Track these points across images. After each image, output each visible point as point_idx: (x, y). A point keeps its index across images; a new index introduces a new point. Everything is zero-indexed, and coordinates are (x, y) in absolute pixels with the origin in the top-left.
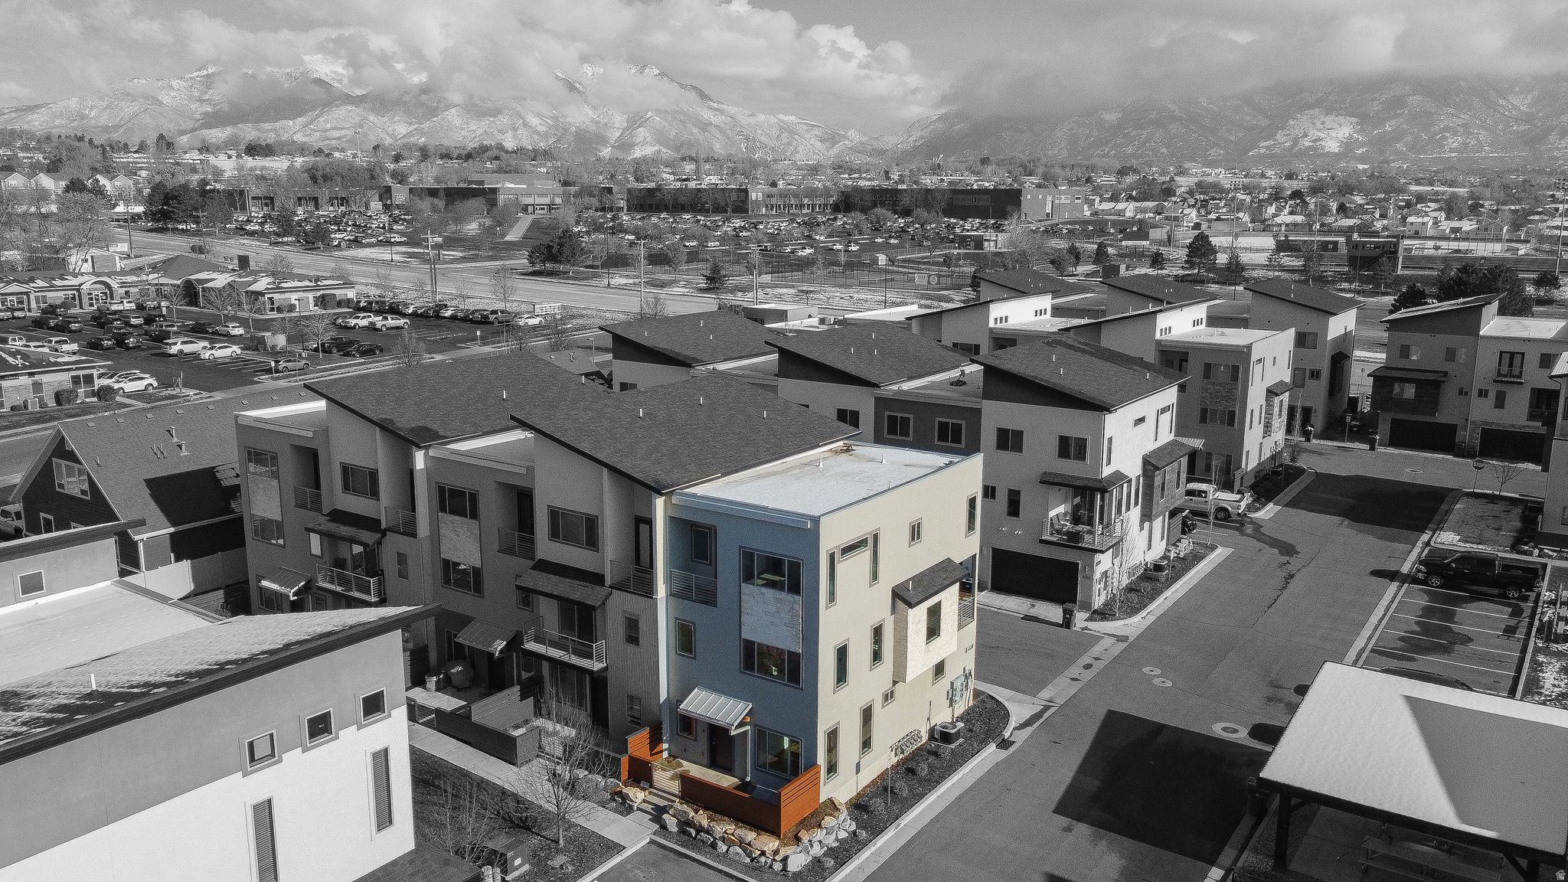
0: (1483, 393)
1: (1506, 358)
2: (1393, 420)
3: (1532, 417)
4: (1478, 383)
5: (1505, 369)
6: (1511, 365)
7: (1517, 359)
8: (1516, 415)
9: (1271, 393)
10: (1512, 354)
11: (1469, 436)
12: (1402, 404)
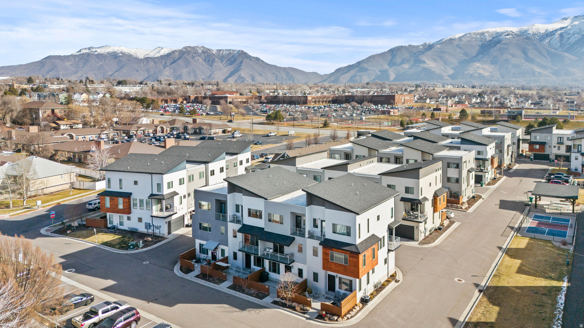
0: (555, 147)
1: (559, 139)
2: (534, 154)
3: (566, 152)
4: (553, 144)
5: (559, 141)
6: (560, 140)
7: (562, 138)
8: (563, 151)
9: (508, 146)
10: (561, 138)
11: (552, 157)
12: (536, 150)
